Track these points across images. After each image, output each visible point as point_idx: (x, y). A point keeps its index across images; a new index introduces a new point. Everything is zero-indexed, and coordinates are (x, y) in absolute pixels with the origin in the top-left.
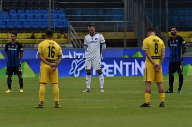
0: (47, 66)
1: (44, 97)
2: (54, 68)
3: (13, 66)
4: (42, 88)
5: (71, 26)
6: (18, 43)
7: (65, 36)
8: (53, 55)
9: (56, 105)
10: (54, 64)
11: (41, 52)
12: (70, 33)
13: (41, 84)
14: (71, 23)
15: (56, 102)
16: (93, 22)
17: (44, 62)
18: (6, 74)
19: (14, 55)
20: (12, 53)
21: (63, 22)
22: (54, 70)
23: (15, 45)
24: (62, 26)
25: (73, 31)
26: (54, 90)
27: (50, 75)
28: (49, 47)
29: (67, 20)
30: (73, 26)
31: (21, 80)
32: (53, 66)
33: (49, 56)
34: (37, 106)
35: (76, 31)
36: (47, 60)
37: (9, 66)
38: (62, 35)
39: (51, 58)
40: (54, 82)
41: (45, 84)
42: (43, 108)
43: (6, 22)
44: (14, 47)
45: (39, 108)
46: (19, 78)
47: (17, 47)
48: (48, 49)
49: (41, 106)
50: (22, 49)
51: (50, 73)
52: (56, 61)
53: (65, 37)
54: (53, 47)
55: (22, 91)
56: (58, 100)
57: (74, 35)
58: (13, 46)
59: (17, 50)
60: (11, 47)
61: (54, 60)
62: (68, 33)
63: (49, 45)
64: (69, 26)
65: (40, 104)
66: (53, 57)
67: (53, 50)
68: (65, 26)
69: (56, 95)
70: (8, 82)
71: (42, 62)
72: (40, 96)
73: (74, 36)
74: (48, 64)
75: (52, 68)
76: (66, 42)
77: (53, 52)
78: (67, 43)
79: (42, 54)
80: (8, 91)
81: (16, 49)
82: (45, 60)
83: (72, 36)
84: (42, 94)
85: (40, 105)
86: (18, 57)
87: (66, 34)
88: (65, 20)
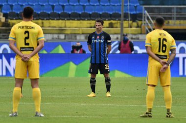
0: (158, 63)
1: (152, 102)
2: (165, 66)
3: (98, 62)
4: (151, 91)
5: (146, 12)
6: (104, 34)
7: (138, 24)
8: (164, 49)
9: (168, 114)
10: (165, 61)
11: (149, 45)
12: (145, 20)
13: (149, 87)
14: (146, 9)
15: (168, 110)
16: (175, 6)
17: (153, 58)
18: (90, 72)
19: (100, 48)
20: (98, 46)
21: (136, 7)
22: (165, 68)
23: (100, 36)
24: (135, 12)
25: (148, 19)
26: (165, 95)
27: (160, 75)
28: (159, 39)
29: (141, 5)
30: (148, 12)
31: (108, 81)
32: (165, 63)
33: (159, 51)
34: (143, 115)
35: (153, 18)
36: (157, 55)
37: (93, 62)
38: (135, 24)
39: (161, 53)
40: (166, 85)
41: (154, 86)
42: (151, 117)
43: (63, 6)
44: (100, 39)
45: (146, 117)
46: (105, 78)
47: (103, 38)
48: (158, 42)
49: (148, 115)
50: (109, 41)
51: (160, 73)
52: (168, 57)
53: (138, 27)
54: (165, 40)
55: (108, 95)
56: (170, 108)
57: (151, 23)
58: (98, 37)
59: (104, 42)
60: (95, 39)
61: (166, 56)
62: (141, 20)
63: (160, 37)
64: (143, 13)
65: (147, 111)
66: (164, 52)
67: (165, 43)
68: (138, 12)
69: (168, 100)
70: (91, 82)
71: (150, 58)
72: (147, 102)
73: (149, 25)
74: (159, 61)
75: (163, 65)
76: (140, 32)
77: (165, 46)
78: (141, 34)
79: (151, 47)
80: (92, 94)
81: (102, 41)
82: (155, 56)
83: (148, 25)
84: (151, 99)
85: (147, 113)
86: (105, 52)
87: (140, 23)
88: (138, 4)
